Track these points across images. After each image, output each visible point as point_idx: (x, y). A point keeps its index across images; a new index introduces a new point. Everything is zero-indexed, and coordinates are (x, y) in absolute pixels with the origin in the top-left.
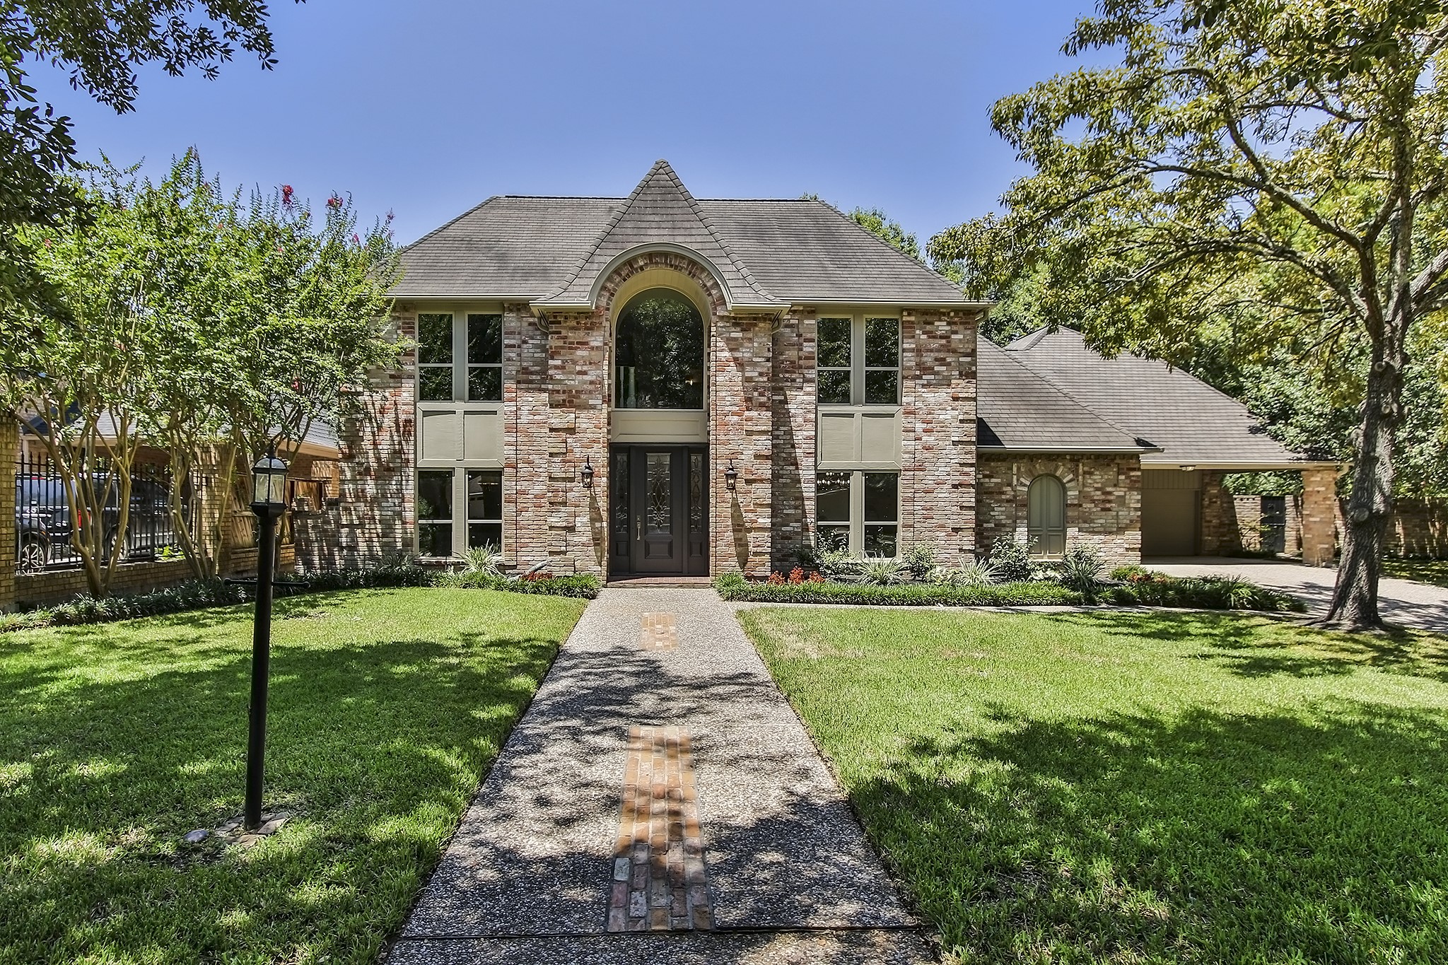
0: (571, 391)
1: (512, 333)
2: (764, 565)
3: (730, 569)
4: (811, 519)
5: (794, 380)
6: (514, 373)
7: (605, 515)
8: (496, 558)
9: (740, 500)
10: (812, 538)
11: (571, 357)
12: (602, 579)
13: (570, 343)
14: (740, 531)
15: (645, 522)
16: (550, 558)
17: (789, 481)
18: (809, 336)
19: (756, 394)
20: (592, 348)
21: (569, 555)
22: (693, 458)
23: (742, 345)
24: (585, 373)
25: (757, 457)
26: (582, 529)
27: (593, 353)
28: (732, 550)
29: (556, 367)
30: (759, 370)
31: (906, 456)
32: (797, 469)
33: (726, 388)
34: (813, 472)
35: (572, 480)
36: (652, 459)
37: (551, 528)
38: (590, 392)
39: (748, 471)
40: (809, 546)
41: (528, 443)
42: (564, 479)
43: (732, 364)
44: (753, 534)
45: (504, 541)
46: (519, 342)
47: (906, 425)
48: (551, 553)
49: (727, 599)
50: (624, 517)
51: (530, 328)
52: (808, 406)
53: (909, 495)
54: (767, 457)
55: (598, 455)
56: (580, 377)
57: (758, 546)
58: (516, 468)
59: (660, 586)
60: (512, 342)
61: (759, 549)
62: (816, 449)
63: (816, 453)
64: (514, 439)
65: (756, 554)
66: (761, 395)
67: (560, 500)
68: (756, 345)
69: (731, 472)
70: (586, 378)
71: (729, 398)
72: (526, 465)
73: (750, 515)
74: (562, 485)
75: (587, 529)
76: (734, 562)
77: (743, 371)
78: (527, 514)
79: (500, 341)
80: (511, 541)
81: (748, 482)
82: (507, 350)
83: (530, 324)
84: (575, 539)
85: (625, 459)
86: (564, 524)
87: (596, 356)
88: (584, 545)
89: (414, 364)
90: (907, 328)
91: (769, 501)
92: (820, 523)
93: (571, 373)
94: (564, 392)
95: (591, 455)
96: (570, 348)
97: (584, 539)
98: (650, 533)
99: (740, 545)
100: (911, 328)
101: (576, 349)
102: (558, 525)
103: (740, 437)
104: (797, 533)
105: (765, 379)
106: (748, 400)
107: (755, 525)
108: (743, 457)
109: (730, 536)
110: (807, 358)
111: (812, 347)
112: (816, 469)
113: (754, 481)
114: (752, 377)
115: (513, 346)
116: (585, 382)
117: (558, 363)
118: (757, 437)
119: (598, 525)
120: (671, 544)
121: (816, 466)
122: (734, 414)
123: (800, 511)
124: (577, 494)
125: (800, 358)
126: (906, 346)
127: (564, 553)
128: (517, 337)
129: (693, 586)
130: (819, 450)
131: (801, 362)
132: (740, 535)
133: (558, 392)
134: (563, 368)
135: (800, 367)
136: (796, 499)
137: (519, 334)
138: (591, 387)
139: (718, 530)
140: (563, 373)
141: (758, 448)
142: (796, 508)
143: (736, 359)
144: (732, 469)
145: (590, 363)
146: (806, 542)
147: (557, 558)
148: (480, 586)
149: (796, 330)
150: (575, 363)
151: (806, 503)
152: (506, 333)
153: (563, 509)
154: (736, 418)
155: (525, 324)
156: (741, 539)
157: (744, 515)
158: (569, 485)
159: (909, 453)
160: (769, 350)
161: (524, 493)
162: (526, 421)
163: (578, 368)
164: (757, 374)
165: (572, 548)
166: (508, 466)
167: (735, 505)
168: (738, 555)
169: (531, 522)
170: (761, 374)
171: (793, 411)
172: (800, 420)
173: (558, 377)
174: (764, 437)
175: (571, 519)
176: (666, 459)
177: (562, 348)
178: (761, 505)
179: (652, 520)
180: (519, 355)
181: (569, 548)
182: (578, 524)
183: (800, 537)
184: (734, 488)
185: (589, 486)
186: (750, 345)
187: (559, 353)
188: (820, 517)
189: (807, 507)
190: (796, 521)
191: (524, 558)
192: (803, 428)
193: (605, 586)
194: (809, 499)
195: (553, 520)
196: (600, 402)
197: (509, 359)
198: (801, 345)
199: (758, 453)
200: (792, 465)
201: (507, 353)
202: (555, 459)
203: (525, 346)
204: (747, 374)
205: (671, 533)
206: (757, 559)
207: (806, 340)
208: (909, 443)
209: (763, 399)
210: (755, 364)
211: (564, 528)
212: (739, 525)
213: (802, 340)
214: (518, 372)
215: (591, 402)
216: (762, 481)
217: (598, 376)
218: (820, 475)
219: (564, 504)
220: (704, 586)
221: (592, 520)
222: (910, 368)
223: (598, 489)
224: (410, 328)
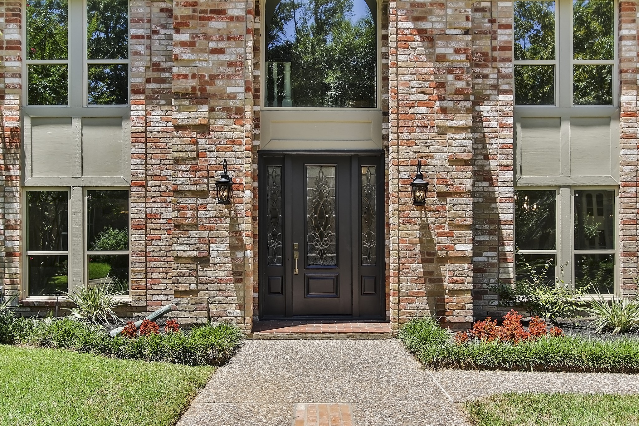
0: (202, 76)
1: (140, 21)
2: (464, 306)
3: (418, 313)
4: (509, 248)
5: (486, 76)
6: (142, 69)
7: (248, 241)
8: (117, 298)
9: (431, 220)
10: (511, 270)
11: (203, 30)
12: (246, 327)
13: (203, 12)
14: (431, 261)
15: (304, 251)
16: (175, 300)
17: (481, 200)
18: (504, 21)
19: (450, 77)
20: (231, 19)
21: (203, 296)
22: (364, 171)
23: (430, 12)
24: (221, 51)
25: (453, 161)
26: (219, 260)
27: (232, 25)
28: (421, 288)
29: (183, 44)
30: (455, 45)
31: (627, 168)
32: (492, 185)
33: (411, 70)
34: (512, 189)
35: (204, 194)
36: (312, 172)
37: (177, 259)
38: (229, 77)
39: (442, 181)
40: (508, 281)
41: (161, 156)
42: (195, 194)
43: (418, 38)
44: (449, 266)
45: (131, 276)
46: (148, 32)
47: (626, 130)
48: (178, 293)
49: (430, 365)
50: (276, 245)
51: (163, 15)
52: (504, 108)
53: (631, 216)
54: (466, 162)
55: (239, 161)
56: (215, 57)
57: (456, 282)
58: (145, 186)
59: (323, 335)
60: (140, 32)
61: (457, 286)
62: (514, 159)
63: (514, 165)
64: (142, 151)
65: (453, 292)
66: (458, 78)
67: (188, 221)
68: (450, 11)
69: (419, 180)
70: (223, 58)
71: (414, 84)
72: (158, 183)
73: (444, 239)
74: (191, 200)
75: (226, 260)
76: (422, 304)
77: (433, 46)
78: (159, 243)
79: (126, 31)
80: (139, 276)
81: (442, 195)
82: (134, 41)
83: (162, 10)
84: (210, 274)
85: (279, 171)
86: (194, 254)
87: (237, 28)
88: (220, 281)
89: (20, 60)
90: (626, 10)
91: (469, 221)
92: (521, 252)
93: (202, 51)
94: (194, 76)
95: (230, 161)
96: (202, 19)
97: (222, 274)
98: (311, 265)
99: (431, 281)
100: (631, 10)
101: (210, 19)
102: (187, 254)
103: (430, 135)
104: (492, 265)
105: (463, 57)
106: (441, 85)
107: (451, 254)
108: (434, 162)
109: (417, 268)
110: (502, 49)
111: (509, 35)
112: (515, 186)
113: (449, 194)
114: (444, 56)
115: (142, 37)
116: (221, 64)
117: (185, 37)
118: (453, 136)
119: (239, 254)
120: (337, 280)
121: (515, 181)
122: (421, 104)
123: (495, 238)
124: (212, 214)
125: (493, 49)
126: (624, 32)
127: (195, 292)
128: (146, 25)
129: (369, 336)
130: (518, 162)
131: (496, 54)
132: (431, 267)
133: (185, 76)
134: (192, 44)
135: (494, 60)
136: (491, 222)
137: (149, 21)
138: (231, 70)
139: (402, 260)
140: (193, 52)
141: (455, 149)
142: (491, 233)
143: (421, 32)
144: (421, 177)
145: (229, 39)
146: (505, 276)
147: (185, 299)
148: (61, 345)
149: (488, 14)
150: (207, 37)
151: (503, 227)
152: (133, 21)
153: (193, 233)
154: (424, 110)
155: (156, 10)
156: (431, 273)
157: (436, 240)
158: (200, 201)
159: (629, 164)
160: (467, 18)
161: (155, 217)
162: (157, 129)
163: (212, 45)
164: (451, 51)
165: (205, 286)
166: (135, 183)
167: (425, 227)
168: (429, 294)
169: (163, 253)
170: (457, 51)
171: (485, 114)
172: (494, 125)
173: (185, 57)
174: (462, 136)
175: (204, 247)
176: (330, 171)
177: (191, 17)
178: (459, 227)
179: (312, 249)
180: (149, 48)
181: (201, 287)
182: (213, 254)
183: (496, 269)
184: (423, 204)
185: (226, 202)
186: (442, 12)
187: (186, 25)
188: (520, 243)
189: (504, 233)
190: (491, 249)
191: (155, 298)
192: (499, 135)
193: (250, 337)
194: (507, 221)
195: (180, 249)
196: (242, 90)
197: (136, 53)
198: (495, 32)
199: (454, 156)
200: (485, 180)
201: (134, 46)
202: (183, 167)
203: (155, 37)
204: (439, 51)
205: (338, 265)
206: (455, 299)
207: (501, 27)
208: (630, 152)
209: (461, 84)
210: (449, 38)
211: (194, 259)
212: (429, 254)
213: (495, 26)
214: (147, 68)
215: (230, 90)
216: (459, 194)
217: (238, 55)
218: (520, 193)
219: (195, 226)
220: (383, 335)
221: (233, 248)
222: (630, 60)
223: (240, 207)
224: (14, 15)
